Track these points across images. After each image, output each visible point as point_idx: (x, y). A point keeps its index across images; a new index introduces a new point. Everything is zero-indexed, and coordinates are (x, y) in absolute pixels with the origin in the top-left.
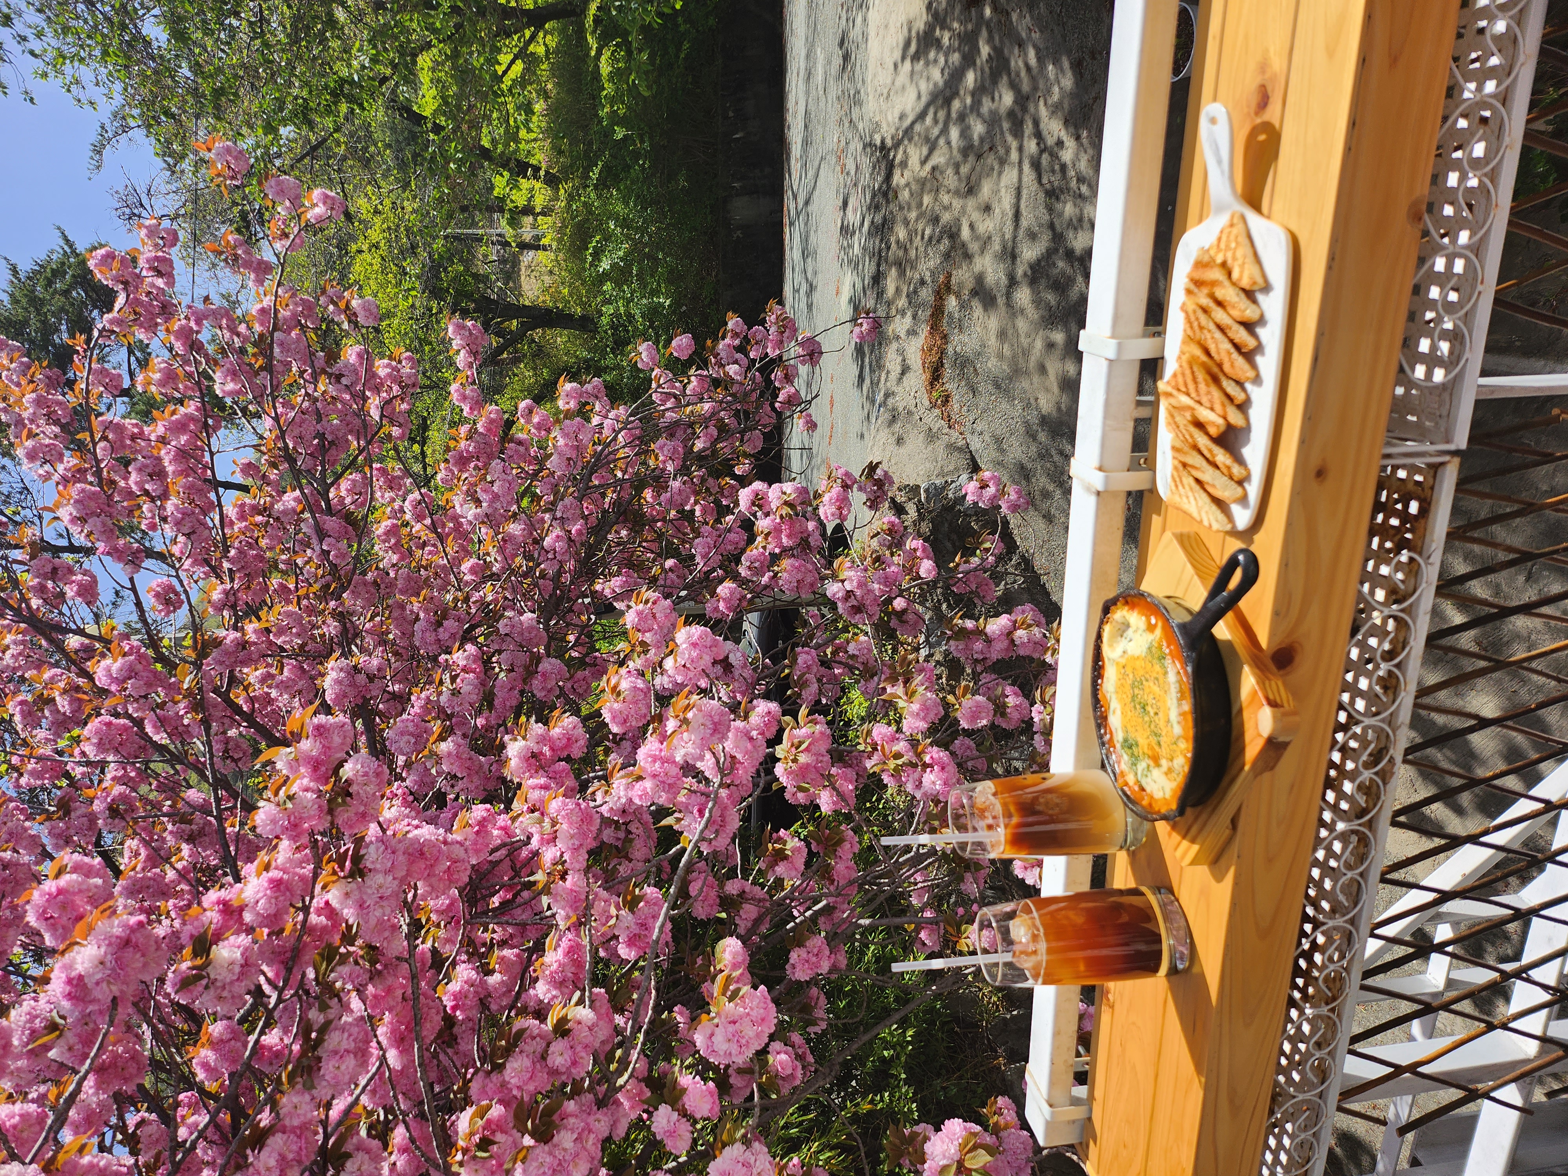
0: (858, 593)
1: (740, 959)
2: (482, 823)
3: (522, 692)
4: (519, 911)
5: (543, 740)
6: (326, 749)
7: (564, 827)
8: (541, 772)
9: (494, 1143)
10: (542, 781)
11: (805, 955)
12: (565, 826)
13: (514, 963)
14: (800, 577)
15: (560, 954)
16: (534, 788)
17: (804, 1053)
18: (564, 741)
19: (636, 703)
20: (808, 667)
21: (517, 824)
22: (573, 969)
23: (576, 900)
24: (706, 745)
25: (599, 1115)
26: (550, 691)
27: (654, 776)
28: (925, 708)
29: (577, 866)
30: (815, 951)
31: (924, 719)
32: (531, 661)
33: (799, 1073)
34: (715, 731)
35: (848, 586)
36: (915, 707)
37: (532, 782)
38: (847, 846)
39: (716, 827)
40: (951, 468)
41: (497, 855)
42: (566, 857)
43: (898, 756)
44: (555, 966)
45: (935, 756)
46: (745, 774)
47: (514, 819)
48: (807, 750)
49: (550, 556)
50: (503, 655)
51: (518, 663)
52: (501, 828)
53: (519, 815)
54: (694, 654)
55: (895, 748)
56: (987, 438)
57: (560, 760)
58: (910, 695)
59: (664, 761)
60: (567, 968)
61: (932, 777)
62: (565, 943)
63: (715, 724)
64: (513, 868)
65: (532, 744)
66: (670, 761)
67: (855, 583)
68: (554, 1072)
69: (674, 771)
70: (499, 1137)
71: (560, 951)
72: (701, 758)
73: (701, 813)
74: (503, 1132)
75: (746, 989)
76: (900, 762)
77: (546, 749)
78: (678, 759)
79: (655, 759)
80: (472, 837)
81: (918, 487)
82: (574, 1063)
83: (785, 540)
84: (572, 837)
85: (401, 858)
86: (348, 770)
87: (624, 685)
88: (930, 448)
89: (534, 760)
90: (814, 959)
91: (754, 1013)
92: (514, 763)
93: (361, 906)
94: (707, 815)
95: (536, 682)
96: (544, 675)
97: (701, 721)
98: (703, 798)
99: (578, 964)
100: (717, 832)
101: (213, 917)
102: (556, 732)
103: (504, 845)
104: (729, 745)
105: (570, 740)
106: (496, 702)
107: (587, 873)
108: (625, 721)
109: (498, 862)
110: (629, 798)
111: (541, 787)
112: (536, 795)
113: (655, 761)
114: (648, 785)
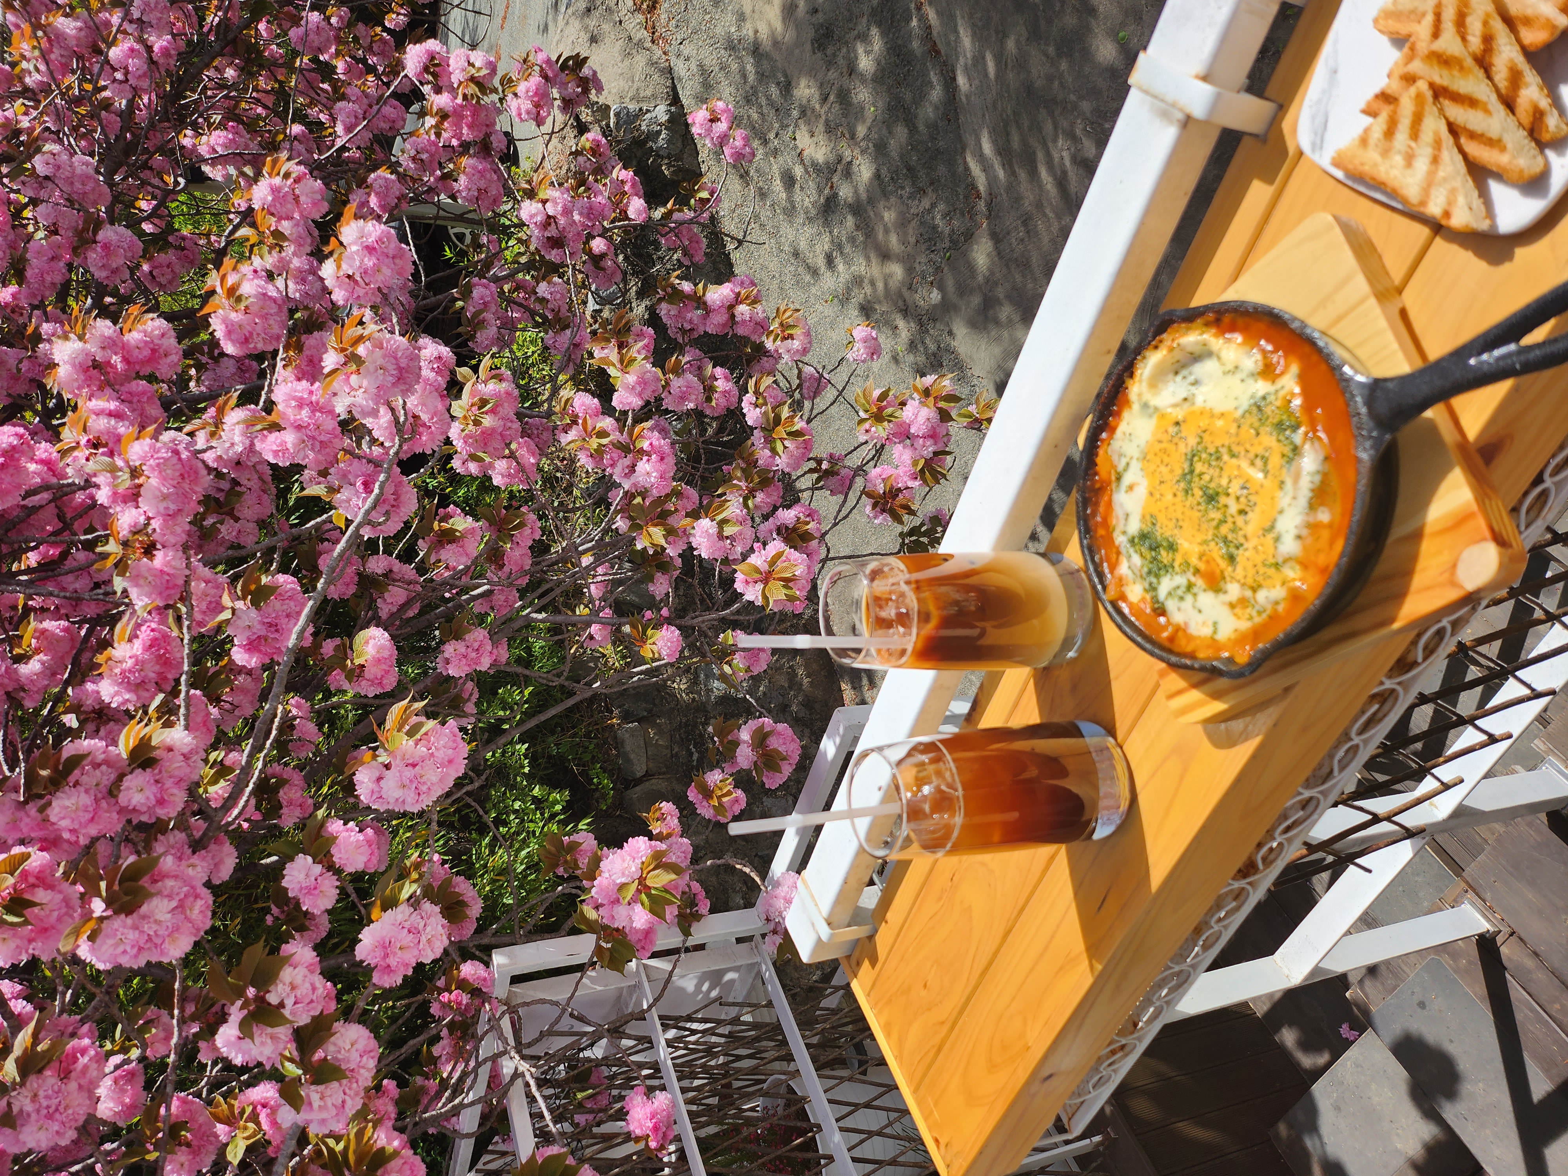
0: (562, 221)
1: (386, 654)
2: (10, 452)
3: (70, 267)
4: (70, 578)
5: (109, 344)
7: (152, 482)
8: (108, 391)
9: (34, 904)
10: (113, 405)
11: (463, 650)
12: (154, 481)
13: (59, 639)
14: (482, 184)
15: (137, 647)
16: (98, 413)
18: (147, 352)
19: (265, 317)
20: (485, 304)
21: (69, 460)
22: (157, 668)
23: (169, 586)
24: (382, 397)
25: (195, 860)
26: (115, 271)
27: (299, 428)
28: (643, 382)
29: (172, 539)
30: (476, 645)
31: (640, 395)
32: (87, 222)
34: (399, 379)
35: (550, 210)
36: (631, 379)
37: (97, 404)
38: (527, 531)
39: (387, 507)
40: (648, 93)
41: (35, 500)
42: (155, 524)
43: (603, 434)
44: (130, 663)
45: (656, 443)
47: (63, 453)
48: (493, 411)
49: (119, 76)
50: (41, 208)
51: (63, 224)
52: (42, 462)
53: (73, 449)
54: (369, 262)
55: (599, 425)
56: (693, 67)
57: (138, 377)
58: (625, 364)
59: (315, 408)
60: (148, 667)
61: (648, 467)
62: (145, 634)
63: (400, 369)
64: (61, 517)
65: (92, 348)
66: (325, 410)
67: (559, 208)
68: (129, 811)
69: (330, 424)
70: (41, 895)
71: (138, 644)
72: (374, 413)
73: (368, 486)
74: (49, 886)
75: (431, 725)
76: (604, 441)
77: (116, 360)
78: (340, 409)
79: (301, 404)
81: (608, 108)
82: (161, 802)
83: (465, 131)
84: (165, 497)
87: (248, 288)
88: (627, 63)
89: (97, 373)
90: (474, 655)
91: (438, 754)
92: (63, 372)
94: (376, 491)
95: (94, 256)
96: (106, 247)
97: (380, 361)
98: (371, 467)
99: (166, 662)
100: (387, 514)
102: (134, 337)
103: (44, 487)
104: (412, 402)
105: (155, 353)
106: (29, 273)
107: (185, 548)
108: (246, 340)
109: (36, 509)
110: (251, 449)
111: (110, 414)
112: (101, 424)
113: (300, 406)
114: (289, 437)
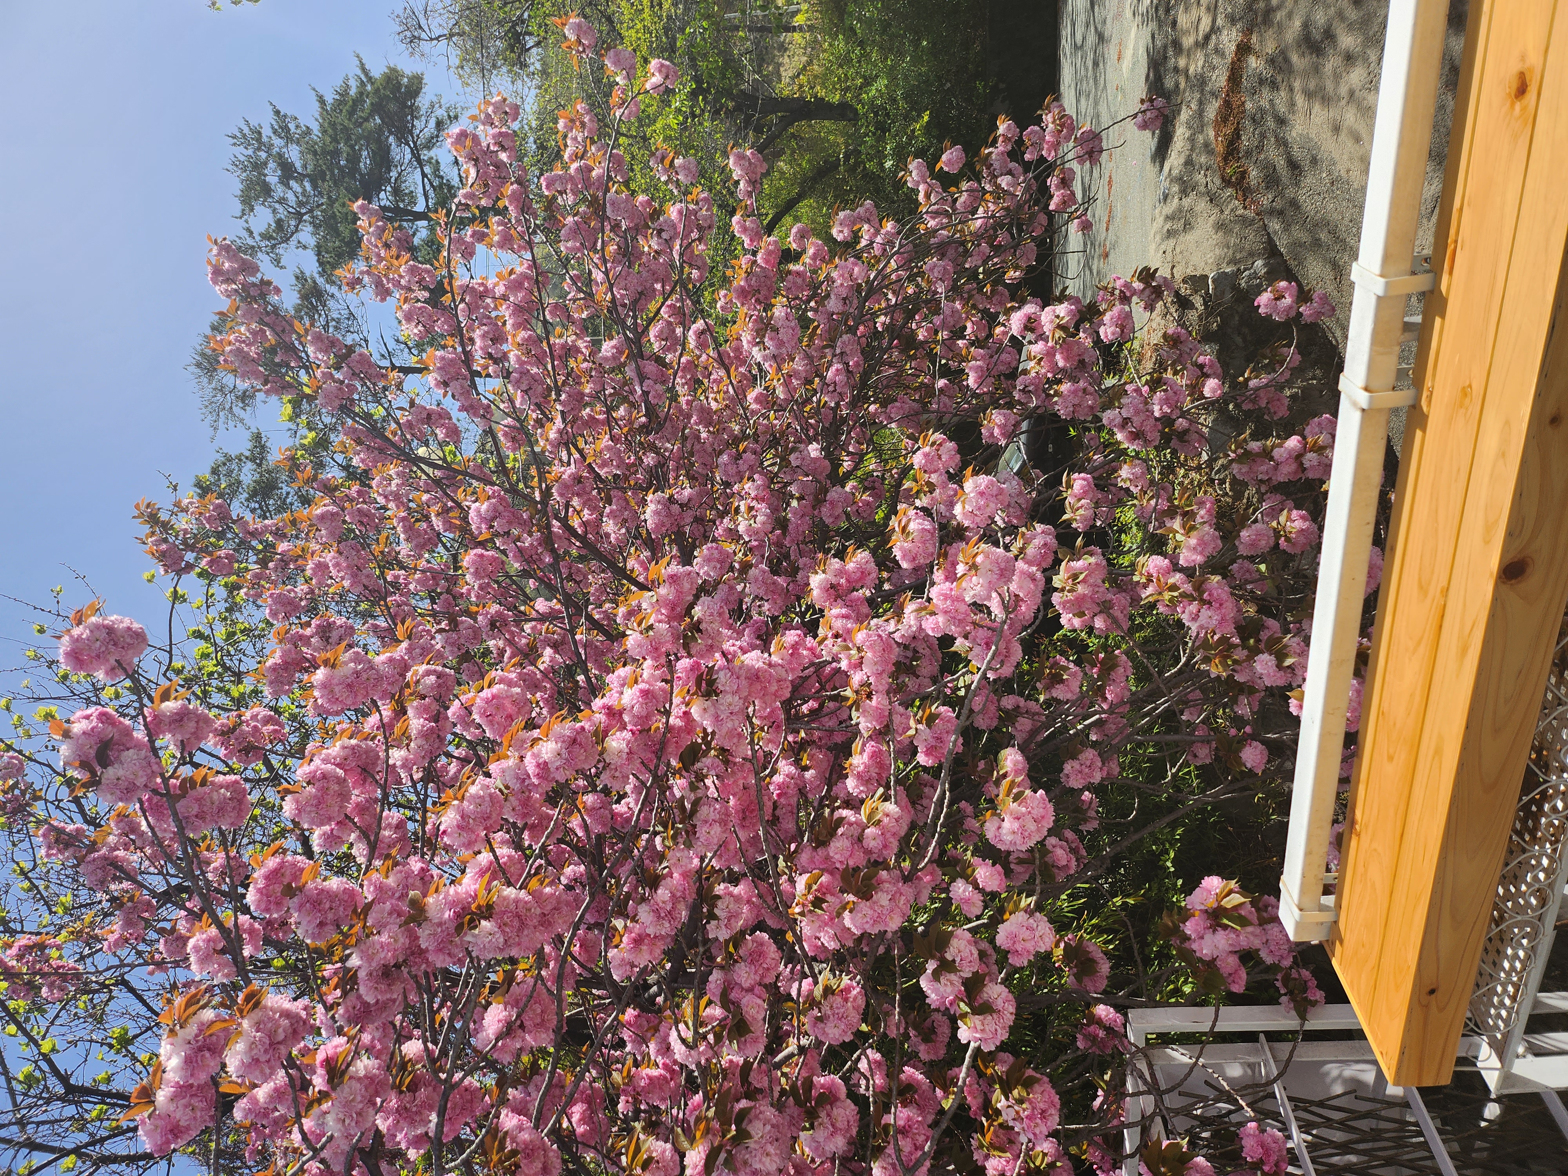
0: (1136, 419)
1: (1020, 766)
2: (795, 646)
4: (826, 719)
5: (840, 573)
6: (679, 593)
7: (867, 653)
8: (840, 602)
10: (844, 611)
11: (1077, 767)
12: (869, 654)
13: (822, 760)
14: (1076, 401)
15: (865, 756)
16: (837, 617)
17: (1077, 847)
18: (858, 573)
19: (923, 544)
20: (1085, 493)
21: (823, 647)
22: (877, 769)
23: (881, 716)
24: (992, 587)
25: (905, 887)
27: (946, 612)
28: (1202, 542)
29: (881, 688)
30: (1089, 763)
31: (1201, 553)
32: (819, 490)
33: (1074, 863)
34: (1002, 575)
35: (1125, 413)
36: (1193, 541)
37: (835, 611)
38: (1120, 670)
39: (1002, 658)
40: (1245, 254)
41: (807, 672)
42: (872, 680)
43: (1173, 588)
44: (861, 767)
45: (1214, 592)
46: (1026, 610)
47: (820, 643)
48: (1085, 580)
49: (831, 388)
50: (794, 485)
51: (807, 491)
52: (809, 649)
53: (825, 640)
54: (981, 502)
55: (1171, 581)
57: (855, 590)
58: (1189, 530)
59: (955, 599)
60: (872, 769)
61: (1210, 612)
62: (869, 748)
63: (1001, 570)
64: (819, 682)
65: (830, 576)
66: (960, 599)
67: (1132, 410)
68: (868, 852)
69: (963, 608)
70: (829, 898)
71: (865, 755)
72: (989, 598)
73: (988, 645)
74: (832, 894)
75: (1028, 792)
76: (1176, 593)
77: (843, 581)
78: (968, 597)
79: (946, 597)
80: (788, 657)
81: (1207, 277)
82: (885, 846)
83: (1060, 362)
84: (876, 663)
85: (744, 683)
86: (698, 612)
87: (914, 523)
89: (835, 592)
90: (1087, 770)
91: (1035, 812)
92: (816, 593)
93: (717, 719)
94: (993, 647)
95: (825, 510)
96: (831, 503)
97: (990, 566)
98: (990, 633)
99: (882, 767)
100: (1002, 662)
101: (600, 718)
102: (851, 566)
103: (812, 664)
104: (1013, 587)
105: (863, 572)
106: (790, 528)
107: (888, 693)
108: (914, 559)
109: (807, 677)
110: (920, 629)
111: (843, 617)
112: (838, 624)
113: (946, 599)
114: (941, 619)
